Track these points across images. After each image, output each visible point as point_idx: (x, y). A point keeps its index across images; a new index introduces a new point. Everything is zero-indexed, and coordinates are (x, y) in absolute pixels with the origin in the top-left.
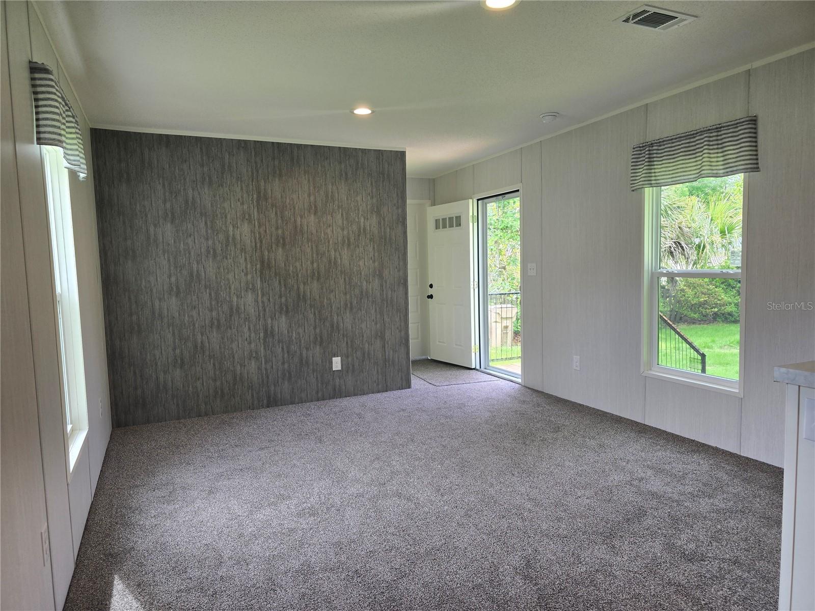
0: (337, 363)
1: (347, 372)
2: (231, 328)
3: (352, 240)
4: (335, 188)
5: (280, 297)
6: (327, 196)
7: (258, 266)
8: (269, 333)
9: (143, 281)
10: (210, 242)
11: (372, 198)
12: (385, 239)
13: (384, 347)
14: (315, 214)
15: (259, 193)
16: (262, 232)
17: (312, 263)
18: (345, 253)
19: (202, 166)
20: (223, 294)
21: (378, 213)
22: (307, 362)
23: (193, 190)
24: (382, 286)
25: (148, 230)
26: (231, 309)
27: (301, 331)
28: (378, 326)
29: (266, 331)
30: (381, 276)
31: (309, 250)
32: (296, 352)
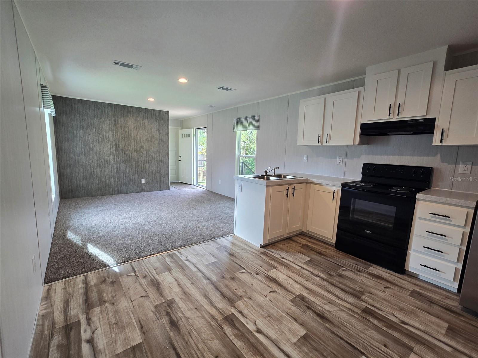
0: (143, 181)
1: (147, 184)
2: (104, 167)
3: (149, 139)
4: (143, 122)
5: (123, 157)
6: (140, 124)
7: (115, 146)
8: (118, 170)
9: (72, 150)
10: (97, 138)
11: (157, 126)
12: (161, 140)
13: (160, 176)
14: (136, 130)
15: (116, 122)
16: (117, 135)
17: (135, 146)
18: (147, 144)
19: (95, 111)
20: (101, 155)
21: (159, 131)
22: (132, 180)
23: (91, 119)
24: (160, 156)
25: (74, 132)
26: (105, 161)
27: (130, 169)
28: (158, 169)
29: (117, 169)
30: (159, 152)
31: (133, 142)
32: (128, 176)
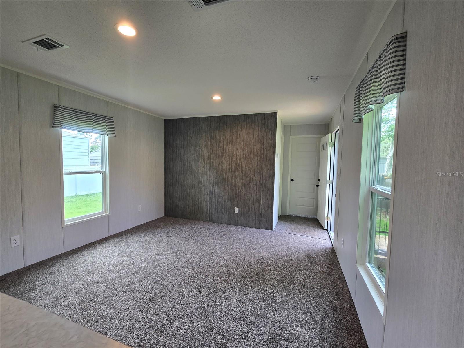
0: (237, 210)
1: (241, 215)
2: (198, 189)
3: (247, 155)
4: (241, 133)
5: (216, 178)
6: (237, 136)
7: (209, 165)
8: (211, 192)
9: (174, 169)
10: (194, 156)
11: (258, 136)
12: (264, 155)
13: (260, 207)
14: (232, 144)
15: (211, 137)
16: (211, 152)
17: (229, 165)
18: (244, 161)
19: (193, 128)
20: (197, 176)
21: (261, 143)
22: (224, 207)
23: (190, 137)
24: (260, 178)
25: (177, 152)
26: (199, 181)
27: (223, 194)
28: (257, 196)
29: (210, 191)
30: (260, 173)
31: (228, 160)
32: (220, 202)
